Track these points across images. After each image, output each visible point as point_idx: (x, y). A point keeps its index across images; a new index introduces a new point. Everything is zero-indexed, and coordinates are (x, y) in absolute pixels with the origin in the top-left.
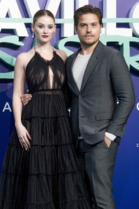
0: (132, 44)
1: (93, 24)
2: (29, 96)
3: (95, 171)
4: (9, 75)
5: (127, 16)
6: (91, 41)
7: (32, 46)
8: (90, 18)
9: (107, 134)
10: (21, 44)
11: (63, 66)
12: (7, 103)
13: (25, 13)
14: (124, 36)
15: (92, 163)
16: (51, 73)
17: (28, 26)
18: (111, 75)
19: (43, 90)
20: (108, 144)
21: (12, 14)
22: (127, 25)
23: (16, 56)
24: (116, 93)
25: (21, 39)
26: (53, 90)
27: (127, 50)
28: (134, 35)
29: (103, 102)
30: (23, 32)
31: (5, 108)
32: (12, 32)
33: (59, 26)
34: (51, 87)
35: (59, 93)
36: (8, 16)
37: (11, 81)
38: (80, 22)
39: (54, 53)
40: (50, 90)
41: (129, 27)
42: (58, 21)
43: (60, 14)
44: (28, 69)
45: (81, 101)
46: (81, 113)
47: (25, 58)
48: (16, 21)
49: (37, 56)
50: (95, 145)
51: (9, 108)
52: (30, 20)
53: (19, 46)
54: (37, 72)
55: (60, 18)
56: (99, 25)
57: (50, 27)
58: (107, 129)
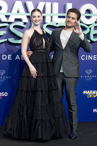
1: (73, 18)
4: (19, 42)
7: (30, 27)
10: (25, 26)
12: (18, 56)
13: (27, 11)
16: (44, 41)
17: (28, 17)
21: (20, 11)
23: (23, 33)
25: (25, 23)
26: (45, 49)
30: (26, 20)
31: (17, 58)
32: (20, 20)
33: (44, 17)
36: (18, 12)
37: (20, 44)
40: (43, 49)
42: (43, 15)
43: (44, 11)
48: (22, 14)
51: (19, 58)
52: (29, 14)
53: (24, 27)
54: (38, 39)
55: (44, 13)
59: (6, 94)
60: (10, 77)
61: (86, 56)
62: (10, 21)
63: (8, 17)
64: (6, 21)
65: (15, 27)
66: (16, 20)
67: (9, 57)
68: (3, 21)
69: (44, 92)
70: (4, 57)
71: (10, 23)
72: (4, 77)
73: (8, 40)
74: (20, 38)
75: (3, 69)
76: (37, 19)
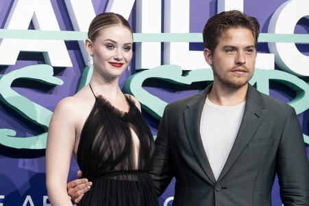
0: (274, 84)
5: (266, 30)
6: (243, 79)
12: (29, 198)
13: (67, 22)
19: (122, 172)
21: (40, 23)
28: (278, 67)
34: (136, 167)
36: (32, 26)
48: (49, 36)
53: (54, 86)
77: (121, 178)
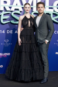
1: (42, 7)
2: (23, 29)
3: (43, 51)
4: (17, 22)
5: (52, 6)
6: (41, 12)
7: (24, 14)
8: (41, 5)
9: (46, 40)
10: (21, 13)
11: (33, 20)
13: (22, 4)
14: (51, 11)
15: (42, 49)
16: (29, 22)
17: (23, 8)
18: (47, 23)
19: (27, 27)
20: (47, 43)
21: (18, 4)
22: (52, 8)
23: (19, 17)
24: (49, 28)
25: (21, 12)
26: (30, 27)
27: (52, 15)
28: (54, 11)
29: (45, 31)
30: (21, 10)
31: (16, 32)
32: (18, 10)
33: (32, 8)
34: (29, 26)
35: (31, 28)
36: (17, 5)
37: (18, 24)
38: (38, 7)
39: (31, 16)
40: (29, 27)
41: (53, 9)
42: (32, 7)
43: (32, 5)
44: (23, 21)
45: (38, 30)
46: (38, 34)
47: (22, 17)
48: (19, 6)
49: (25, 17)
50: (43, 43)
52: (23, 6)
53: (20, 14)
54: (25, 22)
55: (32, 6)
56: (44, 7)
57: (29, 8)
58: (46, 39)
59: (9, 54)
60: (11, 44)
61: (57, 32)
62: (11, 10)
63: (10, 8)
64: (10, 10)
65: (14, 14)
66: (16, 9)
67: (11, 32)
68: (7, 10)
69: (27, 53)
70: (8, 32)
71: (12, 11)
72: (8, 44)
73: (10, 22)
74: (17, 20)
75: (7, 39)
76: (28, 9)
77: (27, 28)
